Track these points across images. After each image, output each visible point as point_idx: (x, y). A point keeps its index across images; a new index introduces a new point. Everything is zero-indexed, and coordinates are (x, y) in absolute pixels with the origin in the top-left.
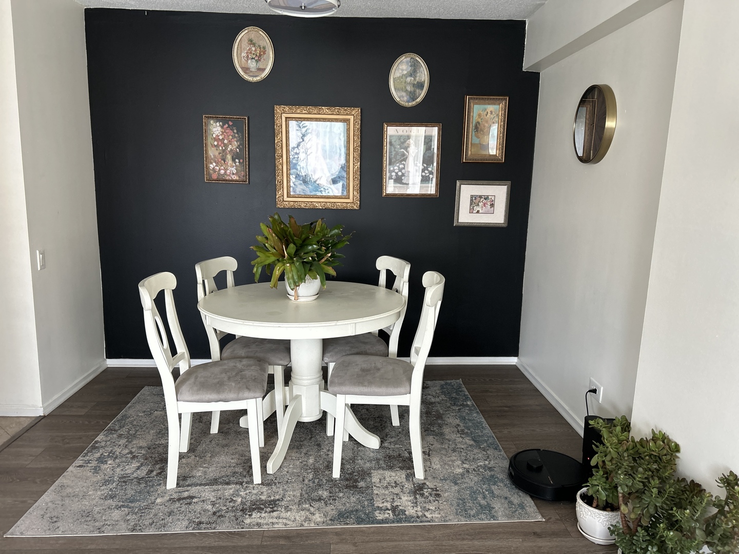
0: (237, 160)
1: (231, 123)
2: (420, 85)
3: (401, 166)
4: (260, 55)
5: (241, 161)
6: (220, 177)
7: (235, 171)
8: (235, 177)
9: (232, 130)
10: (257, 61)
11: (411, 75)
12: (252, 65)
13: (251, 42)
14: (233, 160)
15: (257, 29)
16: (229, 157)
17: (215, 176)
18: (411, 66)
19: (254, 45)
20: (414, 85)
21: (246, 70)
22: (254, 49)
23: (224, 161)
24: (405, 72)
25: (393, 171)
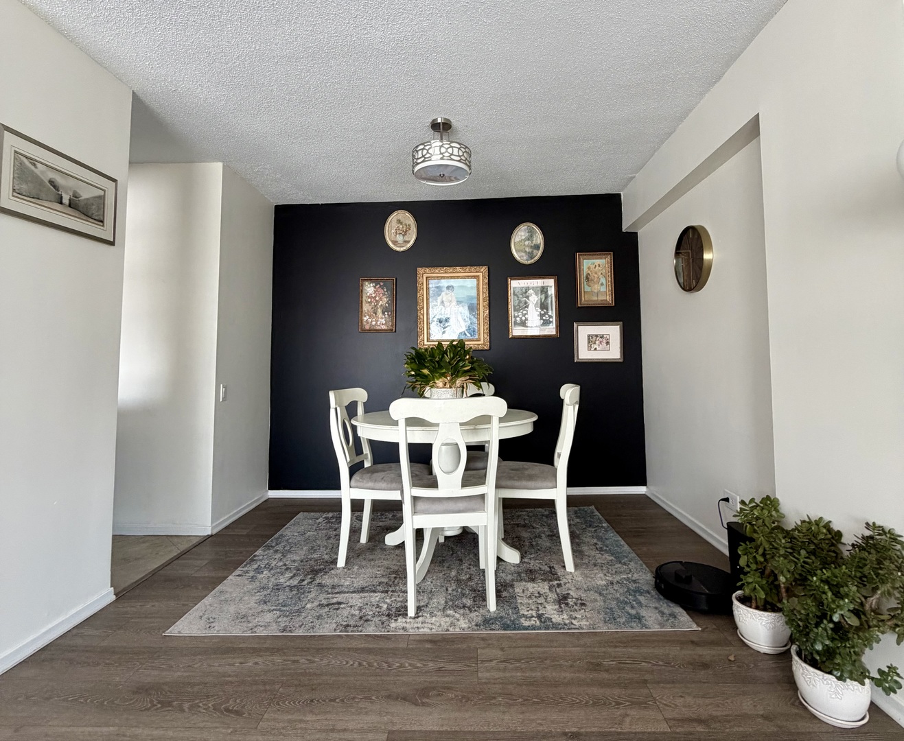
0: (386, 313)
1: (382, 284)
2: (537, 247)
3: (524, 312)
4: (406, 231)
5: (390, 313)
6: (372, 328)
7: (384, 322)
8: (384, 327)
9: (383, 289)
10: (404, 235)
11: (529, 239)
12: (400, 238)
13: (399, 221)
14: (383, 313)
15: (403, 211)
16: (380, 311)
17: (367, 327)
18: (528, 232)
19: (402, 223)
20: (531, 247)
21: (395, 242)
22: (401, 226)
23: (376, 314)
24: (523, 238)
25: (518, 316)
